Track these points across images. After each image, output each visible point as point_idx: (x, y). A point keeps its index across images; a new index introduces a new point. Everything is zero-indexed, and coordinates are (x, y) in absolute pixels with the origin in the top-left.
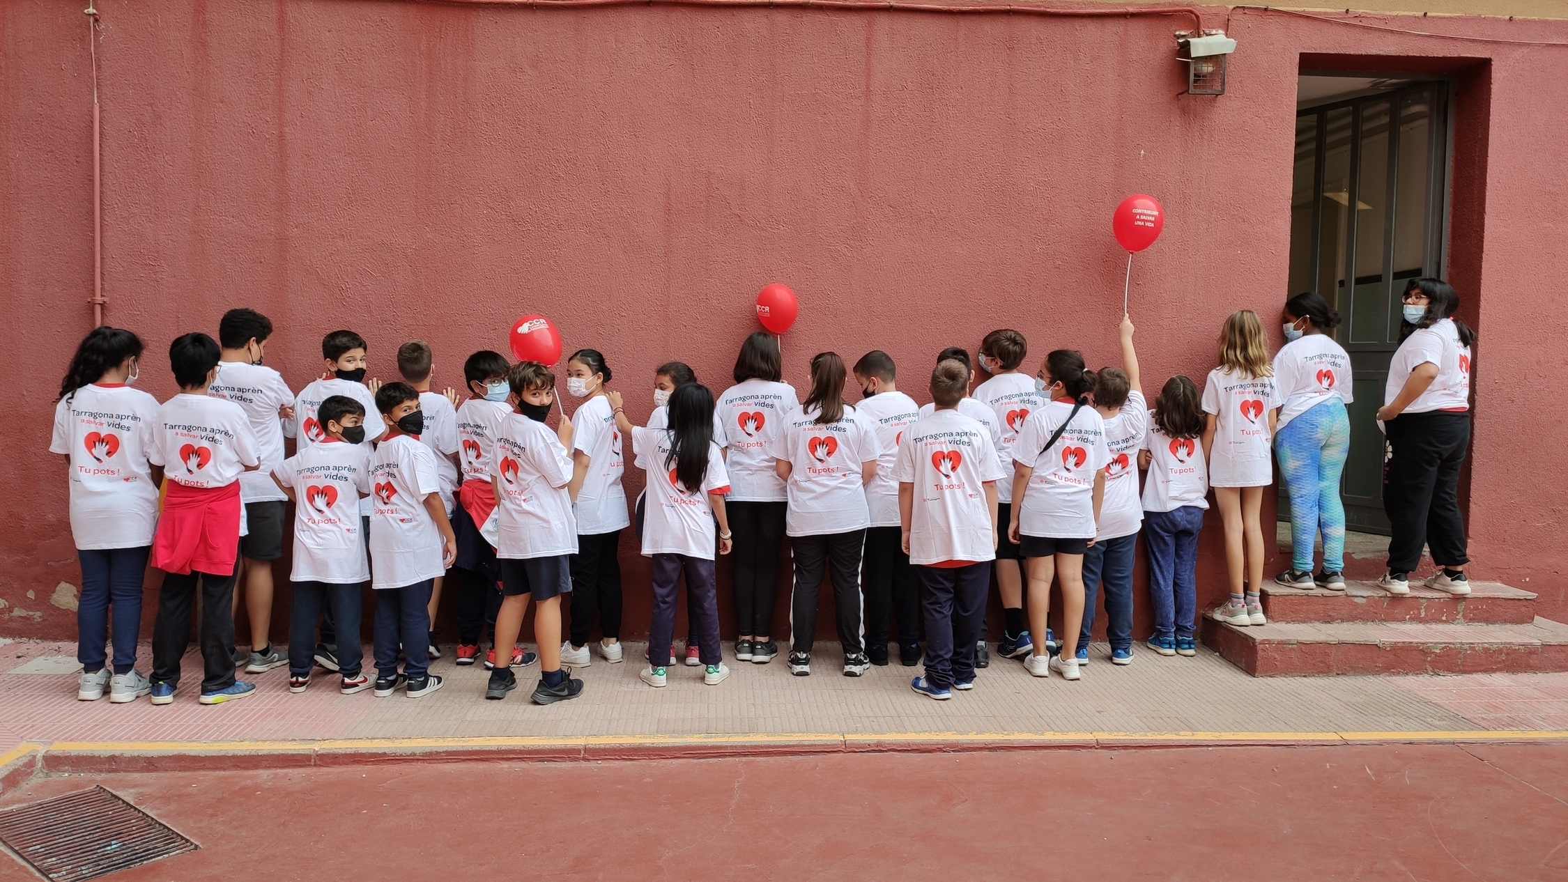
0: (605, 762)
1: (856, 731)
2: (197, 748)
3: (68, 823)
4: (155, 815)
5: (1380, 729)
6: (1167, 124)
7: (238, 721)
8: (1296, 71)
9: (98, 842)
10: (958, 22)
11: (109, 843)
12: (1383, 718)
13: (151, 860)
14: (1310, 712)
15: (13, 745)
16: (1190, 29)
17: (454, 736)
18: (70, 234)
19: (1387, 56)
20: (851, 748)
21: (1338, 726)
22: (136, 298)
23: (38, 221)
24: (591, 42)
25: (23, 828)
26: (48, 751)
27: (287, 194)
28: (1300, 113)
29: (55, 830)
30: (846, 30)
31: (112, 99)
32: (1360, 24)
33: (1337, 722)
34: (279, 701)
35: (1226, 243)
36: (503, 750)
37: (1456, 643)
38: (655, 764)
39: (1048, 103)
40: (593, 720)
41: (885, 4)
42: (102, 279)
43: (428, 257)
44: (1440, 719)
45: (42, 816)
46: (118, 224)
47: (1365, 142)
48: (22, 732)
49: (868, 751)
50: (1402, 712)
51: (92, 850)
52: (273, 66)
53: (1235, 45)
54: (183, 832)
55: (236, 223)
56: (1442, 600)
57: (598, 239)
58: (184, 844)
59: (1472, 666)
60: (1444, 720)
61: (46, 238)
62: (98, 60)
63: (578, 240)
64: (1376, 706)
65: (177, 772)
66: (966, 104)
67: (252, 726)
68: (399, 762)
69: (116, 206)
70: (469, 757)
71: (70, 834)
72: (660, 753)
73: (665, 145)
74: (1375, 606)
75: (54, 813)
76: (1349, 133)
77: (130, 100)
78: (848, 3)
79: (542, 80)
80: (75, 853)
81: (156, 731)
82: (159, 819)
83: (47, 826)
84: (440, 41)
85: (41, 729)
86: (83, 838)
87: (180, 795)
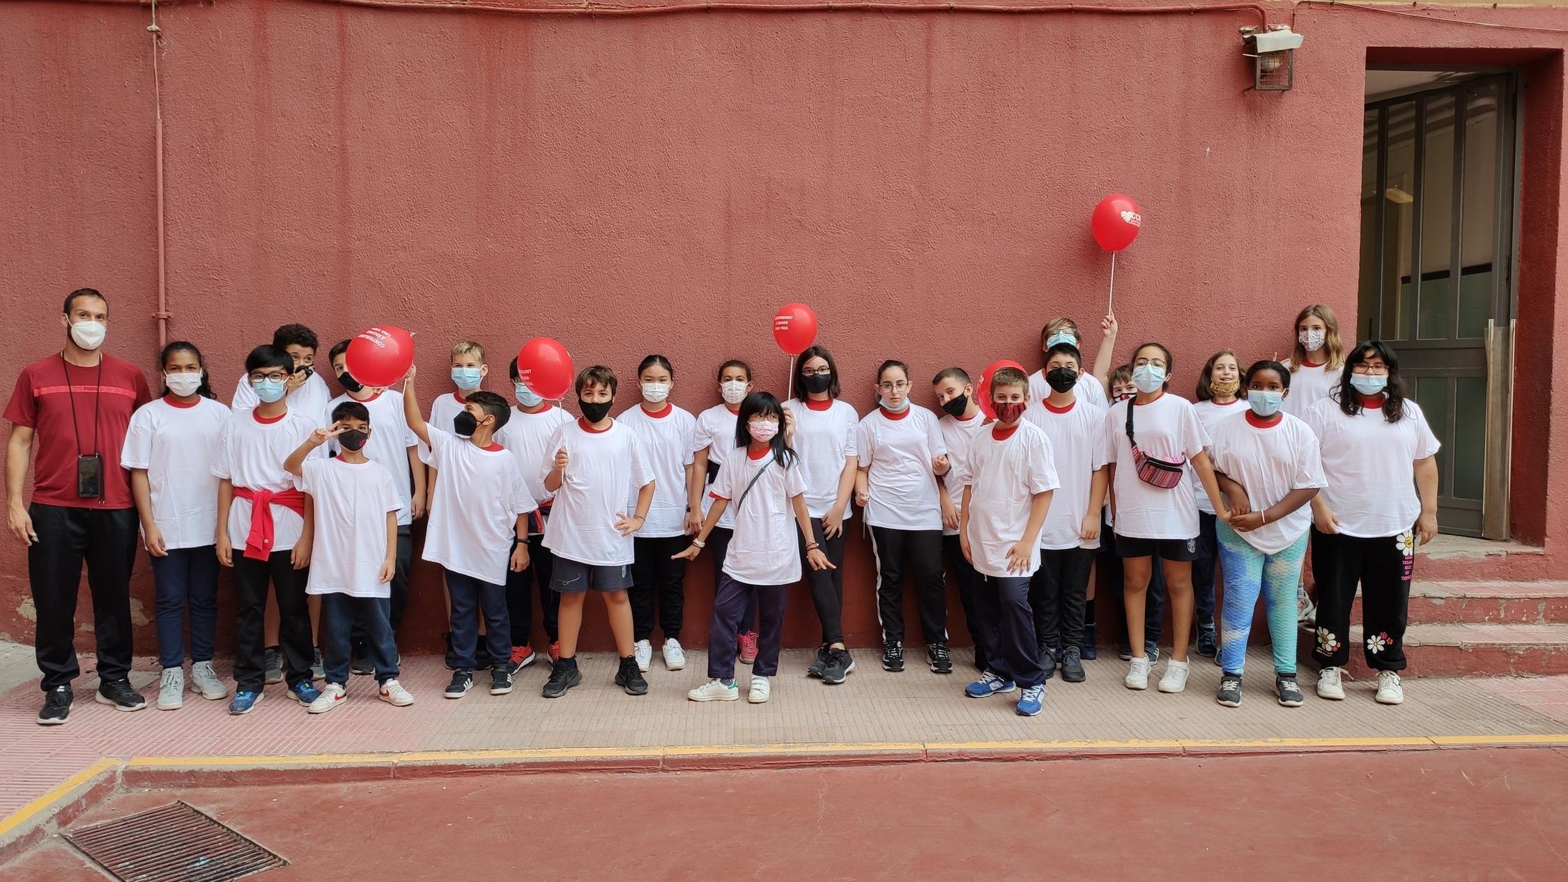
0: (684, 772)
1: (936, 740)
2: (276, 762)
3: (154, 839)
4: (239, 830)
5: (1471, 733)
6: (1233, 121)
7: (314, 734)
8: (1363, 65)
9: (186, 858)
10: (1019, 22)
11: (197, 859)
12: (1473, 722)
13: (242, 877)
15: (93, 761)
16: (1255, 25)
17: (531, 748)
18: (133, 250)
19: (1456, 49)
20: (931, 757)
21: (1428, 730)
22: (200, 312)
23: (102, 237)
24: (650, 49)
25: (110, 844)
26: (127, 766)
27: (349, 207)
28: (1368, 107)
29: (142, 847)
30: (905, 32)
31: (174, 115)
32: (1428, 16)
33: (1426, 726)
34: (352, 714)
35: (1295, 240)
36: (582, 762)
37: (1540, 644)
38: (734, 774)
39: (1111, 102)
40: (668, 731)
41: (945, 5)
42: (166, 294)
43: (489, 268)
44: (1532, 722)
45: (127, 832)
46: (181, 239)
47: (1428, 136)
48: (100, 748)
49: (950, 761)
50: (1491, 715)
51: (181, 867)
52: (334, 80)
53: (1302, 40)
54: (270, 848)
55: (299, 237)
56: (1522, 601)
57: (659, 247)
58: (272, 860)
59: (1557, 667)
60: (1536, 723)
61: (110, 254)
62: (161, 76)
63: (639, 248)
64: (1463, 710)
65: (256, 786)
66: (1028, 105)
67: (329, 739)
68: (478, 774)
69: (179, 221)
70: (548, 769)
71: (157, 850)
72: (739, 763)
73: (725, 152)
74: (1453, 607)
75: (139, 829)
76: (1412, 127)
77: (192, 115)
78: (907, 5)
79: (601, 89)
80: (164, 869)
81: (233, 745)
82: (244, 834)
83: (134, 843)
84: (500, 51)
85: (118, 745)
86: (171, 854)
87: (262, 810)
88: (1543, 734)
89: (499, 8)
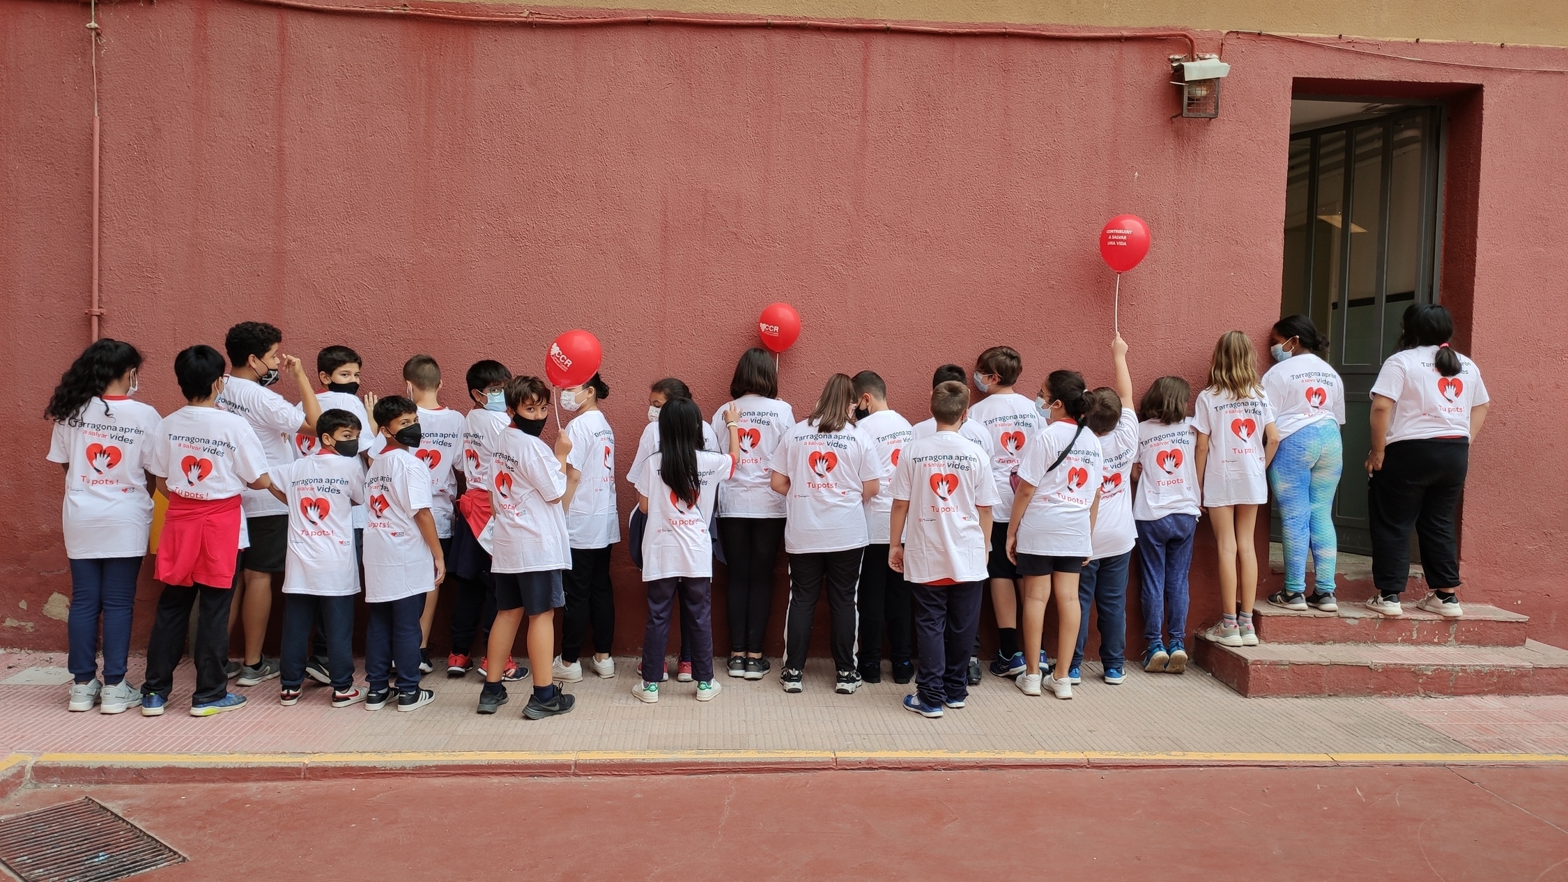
0: (595, 777)
1: (847, 749)
2: (187, 760)
3: (56, 835)
4: (143, 827)
5: (1371, 751)
6: (1161, 146)
7: (228, 733)
8: (1290, 95)
9: (86, 854)
10: (954, 44)
11: (96, 855)
12: (1375, 740)
13: (138, 873)
14: (1301, 733)
16: (1184, 53)
17: (444, 750)
18: (68, 246)
19: (1380, 81)
20: (841, 765)
21: (1330, 747)
22: (133, 310)
23: (36, 233)
24: (590, 60)
25: (10, 839)
26: (37, 762)
27: (285, 208)
28: (1293, 137)
29: (43, 842)
30: (843, 50)
31: (113, 112)
32: (1353, 49)
33: (1328, 743)
34: (270, 714)
35: (1219, 265)
36: (493, 765)
37: (1448, 665)
38: (645, 780)
39: (1042, 125)
40: (584, 736)
41: (882, 25)
42: (100, 291)
43: (425, 272)
44: (1432, 741)
45: (30, 827)
46: (116, 237)
47: (1358, 165)
48: (12, 743)
49: (859, 769)
50: (1394, 734)
51: (79, 862)
52: (273, 81)
53: (1229, 69)
54: (172, 844)
55: (234, 237)
56: (1434, 622)
57: (595, 255)
58: (171, 856)
59: (1464, 688)
60: (1435, 742)
61: (44, 249)
62: (99, 73)
63: (575, 256)
64: (1367, 728)
65: (166, 784)
66: (961, 125)
67: (243, 739)
68: (390, 776)
69: (114, 218)
70: (459, 772)
71: (57, 845)
72: (650, 769)
73: (663, 163)
74: (1367, 628)
75: (43, 824)
76: (1342, 157)
77: (131, 113)
78: (845, 25)
79: (540, 98)
80: (62, 864)
81: (146, 743)
82: (147, 830)
83: (35, 838)
84: (440, 58)
85: (30, 740)
86: (71, 849)
87: (169, 807)
88: (1440, 752)
89: (440, 15)
